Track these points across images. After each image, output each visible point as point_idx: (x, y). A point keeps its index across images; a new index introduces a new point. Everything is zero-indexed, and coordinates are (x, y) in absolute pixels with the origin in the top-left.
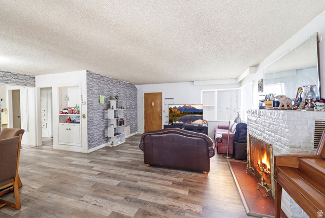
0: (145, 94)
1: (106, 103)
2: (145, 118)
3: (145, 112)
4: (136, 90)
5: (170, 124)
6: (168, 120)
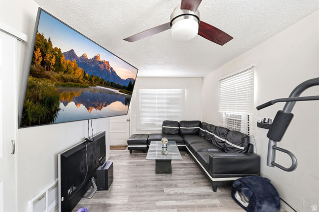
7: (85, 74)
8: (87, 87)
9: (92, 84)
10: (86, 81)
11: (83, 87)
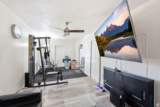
7: (106, 38)
8: (109, 43)
9: (110, 41)
10: (107, 41)
11: (107, 44)
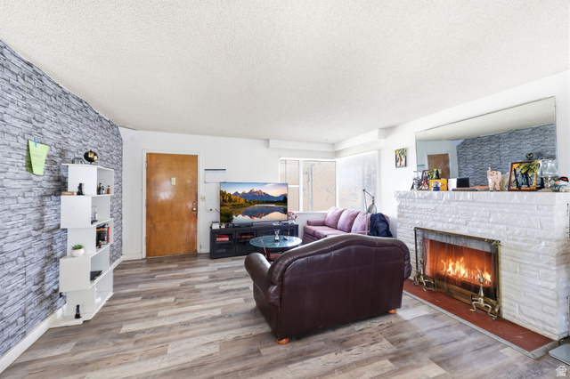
0: (150, 156)
1: (48, 173)
2: (149, 217)
3: (147, 200)
4: (119, 141)
5: (223, 227)
6: (216, 216)
